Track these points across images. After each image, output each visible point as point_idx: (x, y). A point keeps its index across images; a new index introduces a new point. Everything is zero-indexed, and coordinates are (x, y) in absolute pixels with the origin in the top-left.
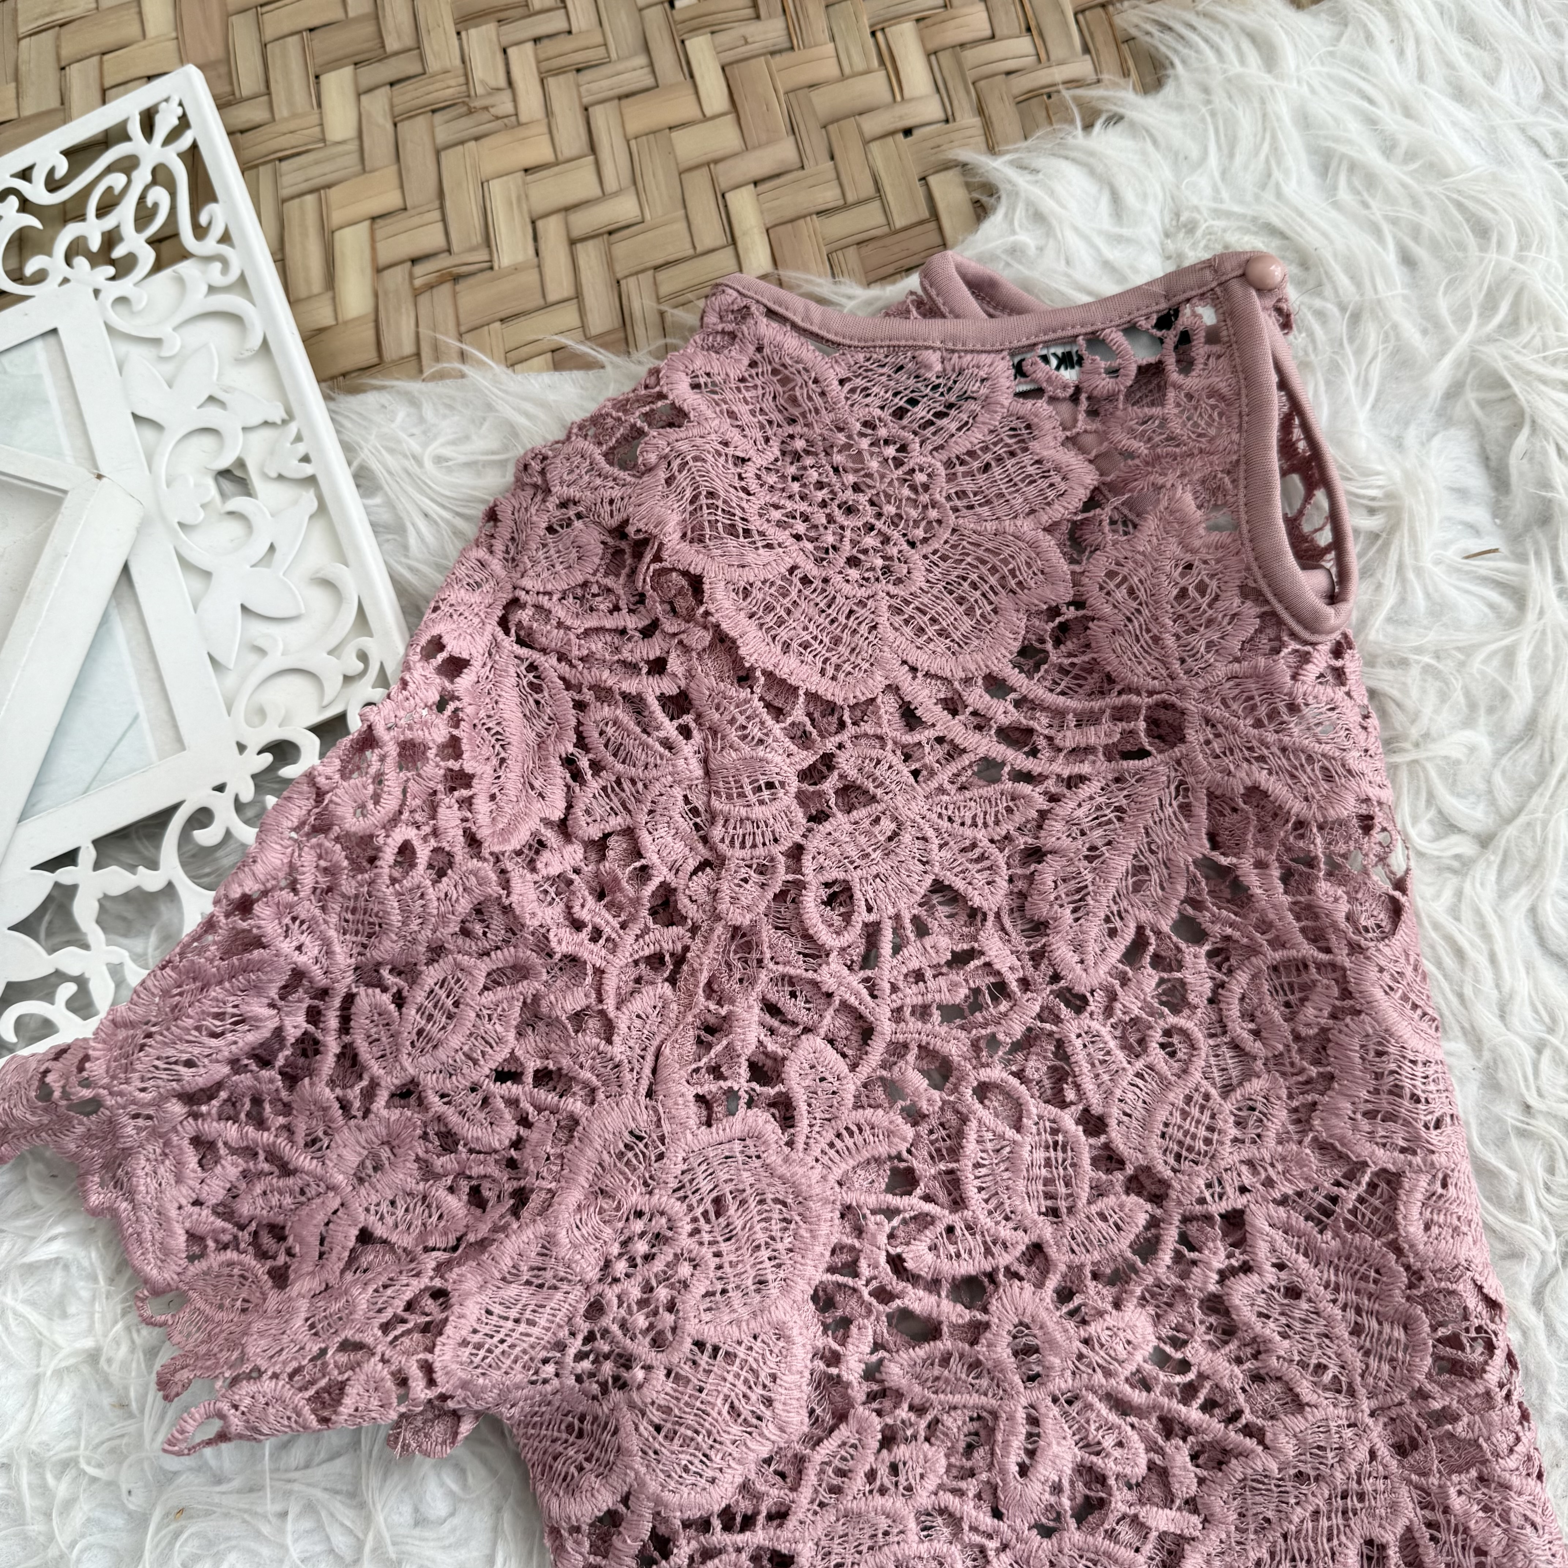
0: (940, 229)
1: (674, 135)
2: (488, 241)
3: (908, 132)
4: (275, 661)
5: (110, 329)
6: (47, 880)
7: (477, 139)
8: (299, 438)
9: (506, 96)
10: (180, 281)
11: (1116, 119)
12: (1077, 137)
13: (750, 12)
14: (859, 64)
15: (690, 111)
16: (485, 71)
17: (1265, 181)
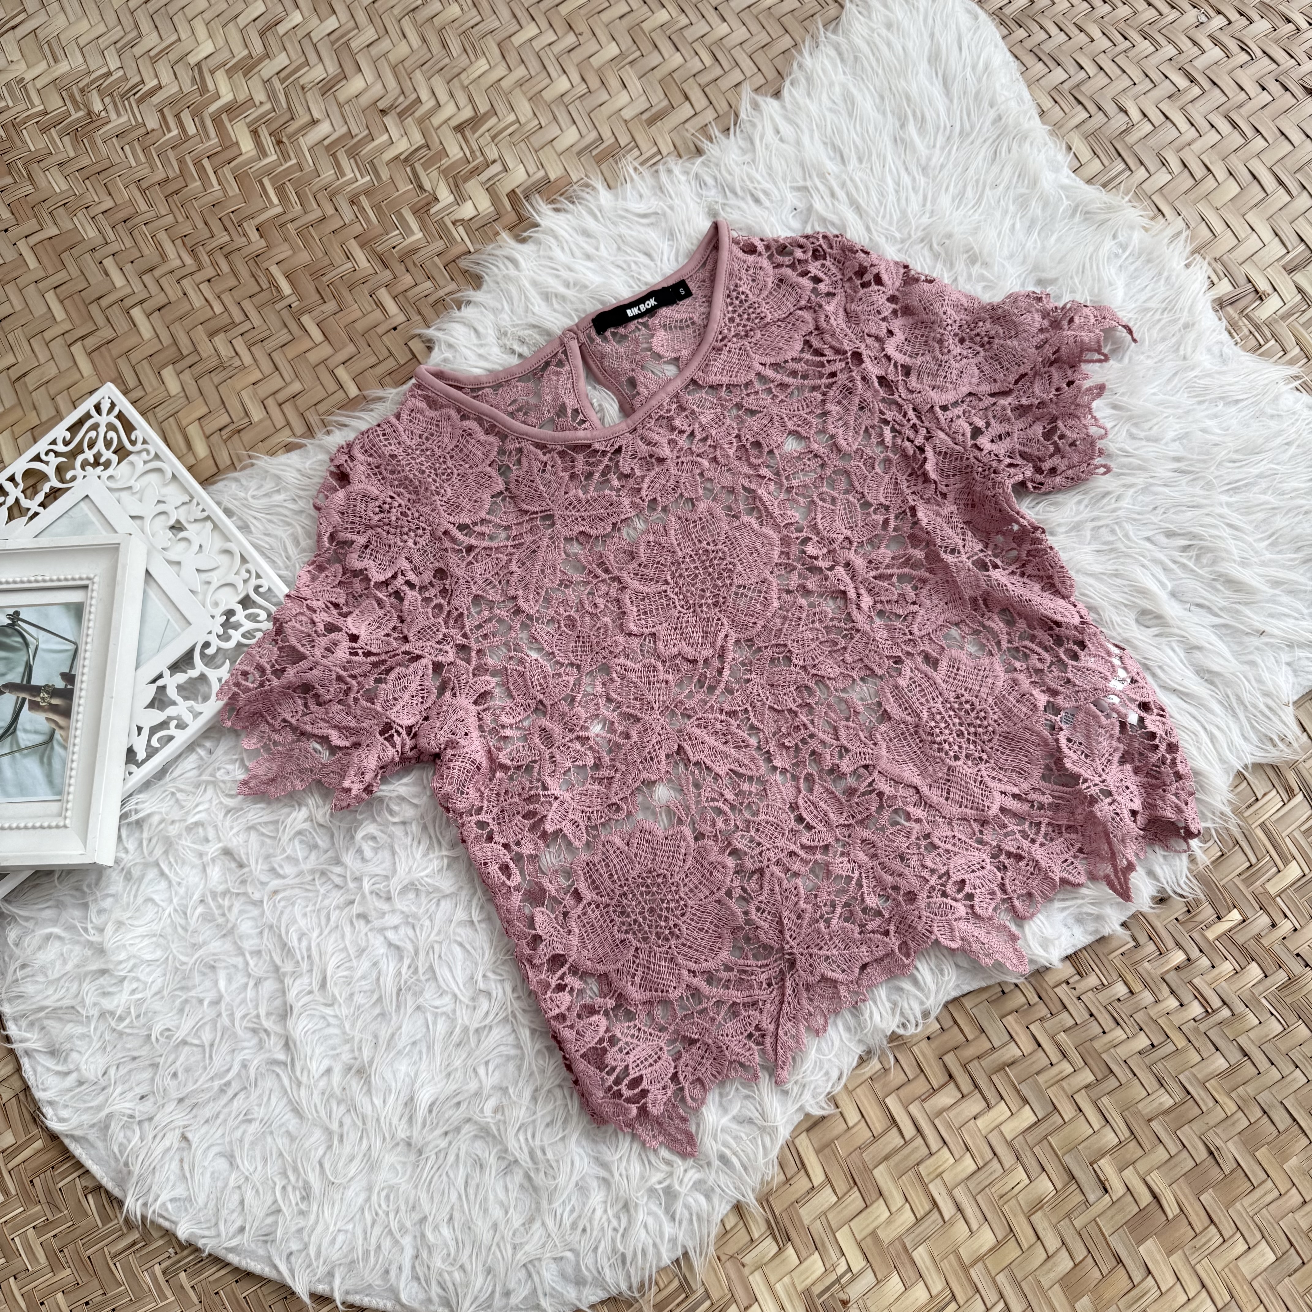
0: (417, 359)
1: (307, 354)
2: (247, 415)
3: (395, 329)
4: (215, 584)
5: (110, 489)
6: (154, 686)
7: (230, 378)
8: (198, 505)
9: (237, 358)
10: (132, 463)
11: (469, 302)
12: (456, 313)
13: (321, 301)
14: (369, 309)
15: (310, 344)
16: (225, 352)
17: (527, 310)
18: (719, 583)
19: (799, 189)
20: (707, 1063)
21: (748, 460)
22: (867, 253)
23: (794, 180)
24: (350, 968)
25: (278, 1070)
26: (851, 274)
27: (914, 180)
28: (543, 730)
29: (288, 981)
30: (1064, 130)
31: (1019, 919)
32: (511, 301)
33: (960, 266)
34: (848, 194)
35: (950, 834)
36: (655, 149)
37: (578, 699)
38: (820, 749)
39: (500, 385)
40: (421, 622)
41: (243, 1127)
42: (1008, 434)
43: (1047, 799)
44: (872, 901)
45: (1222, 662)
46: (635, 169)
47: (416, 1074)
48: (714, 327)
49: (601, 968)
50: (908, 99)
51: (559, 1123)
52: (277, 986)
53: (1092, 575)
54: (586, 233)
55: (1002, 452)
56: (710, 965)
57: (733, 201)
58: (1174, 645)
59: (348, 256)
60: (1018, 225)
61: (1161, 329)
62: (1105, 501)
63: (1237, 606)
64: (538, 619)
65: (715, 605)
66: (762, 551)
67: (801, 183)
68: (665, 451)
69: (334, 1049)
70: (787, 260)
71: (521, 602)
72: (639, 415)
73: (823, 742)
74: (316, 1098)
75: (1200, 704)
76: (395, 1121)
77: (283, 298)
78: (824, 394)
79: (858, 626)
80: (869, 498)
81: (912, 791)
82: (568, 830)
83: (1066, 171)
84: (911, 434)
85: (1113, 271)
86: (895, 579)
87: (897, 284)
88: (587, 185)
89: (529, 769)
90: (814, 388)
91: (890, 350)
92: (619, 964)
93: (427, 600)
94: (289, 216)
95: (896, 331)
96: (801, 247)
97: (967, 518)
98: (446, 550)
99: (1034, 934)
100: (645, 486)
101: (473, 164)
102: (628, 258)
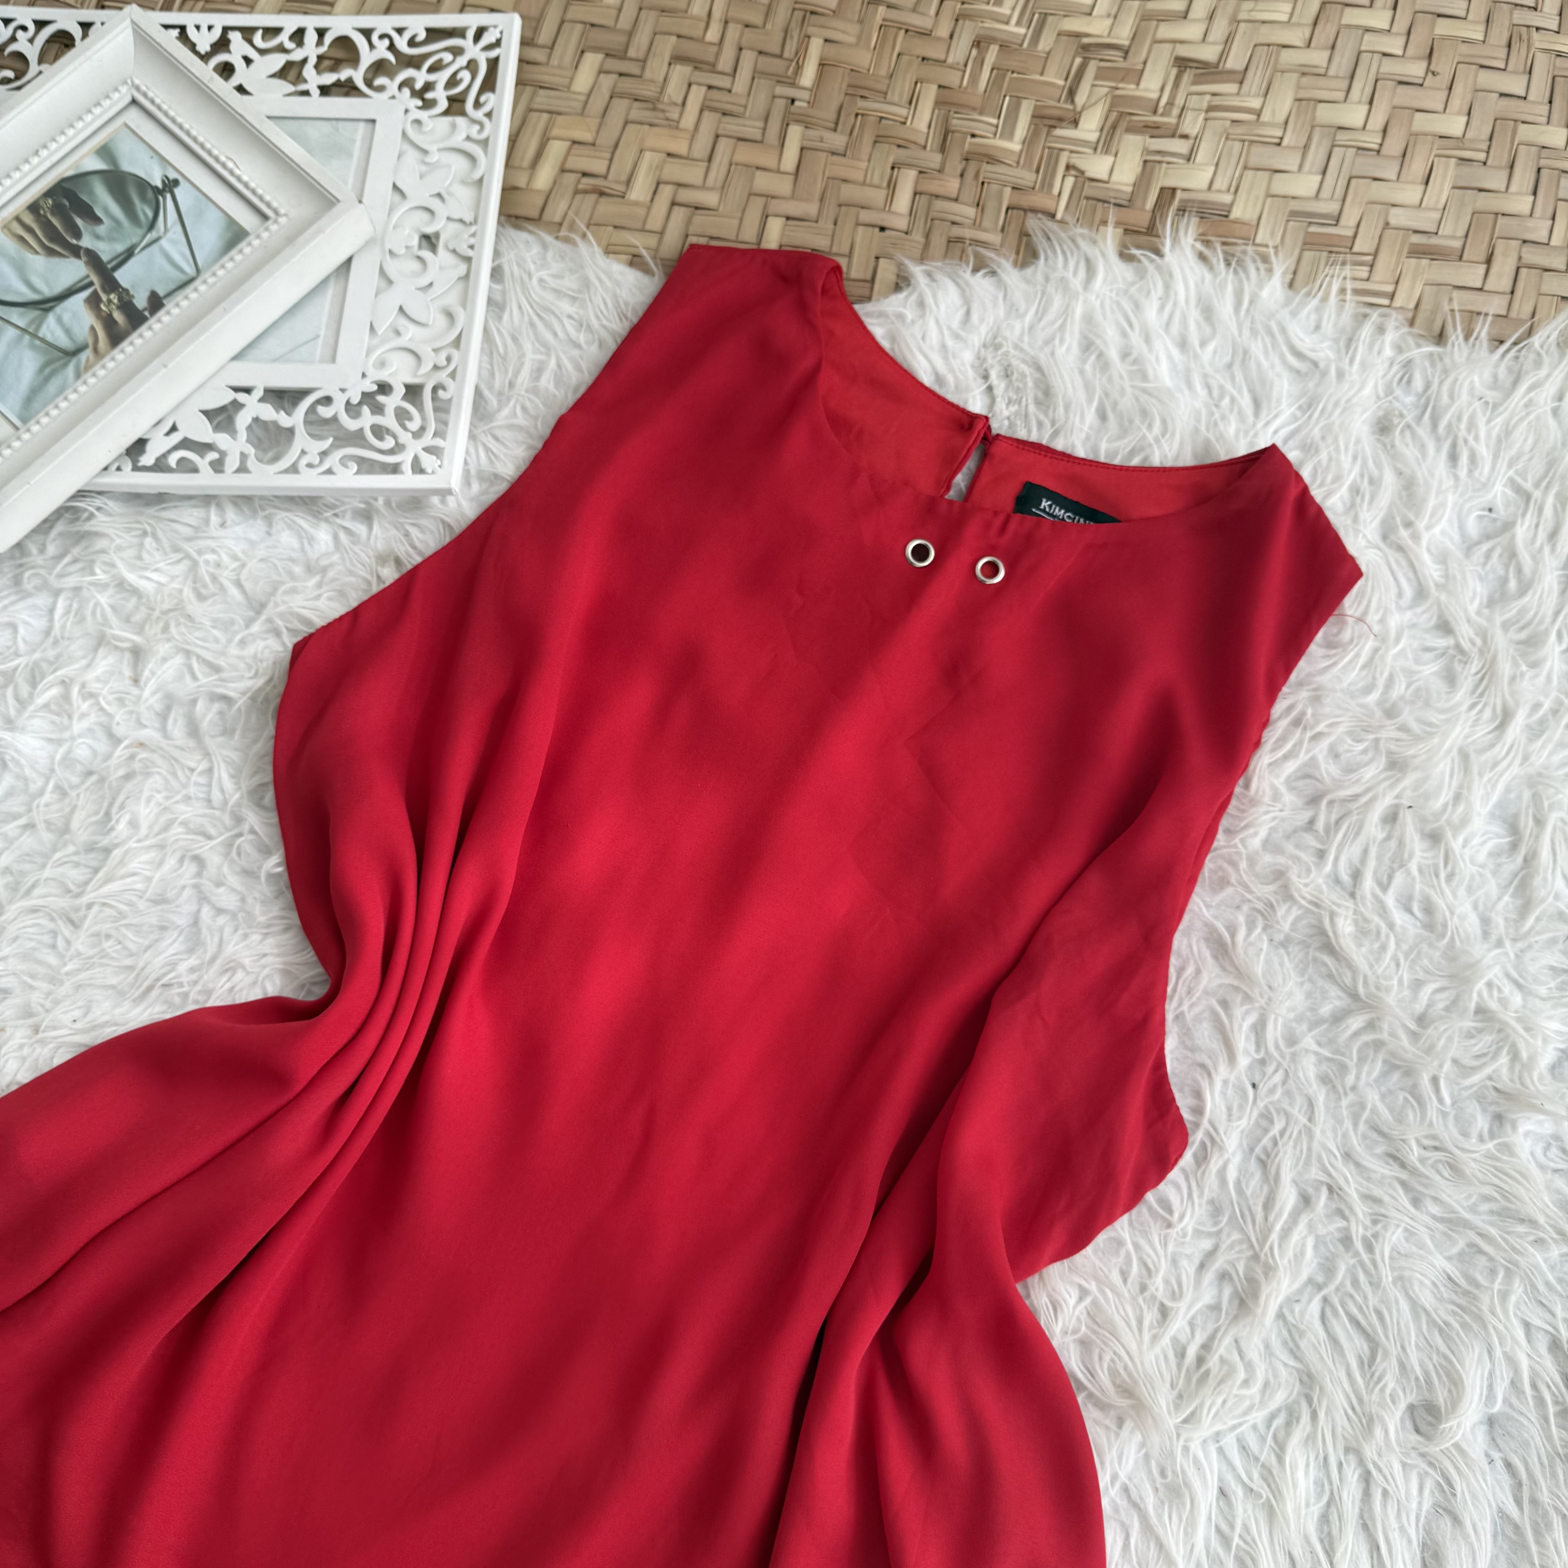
0: (872, 289)
1: (759, 173)
2: (628, 182)
3: (882, 229)
4: (403, 341)
5: (404, 134)
6: (231, 395)
7: (651, 125)
8: (473, 235)
9: (678, 110)
10: (454, 126)
11: (993, 273)
12: (966, 274)
13: (832, 125)
14: (876, 182)
15: (771, 162)
16: (674, 91)
17: (1048, 341)
23: (1523, 474)
32: (1040, 315)
36: (1390, 288)
46: (1343, 291)
54: (1208, 312)
57: (1423, 431)
59: (912, 101)
67: (1528, 486)
77: (793, 85)
88: (1265, 259)
101: (1157, 119)
102: (1229, 387)
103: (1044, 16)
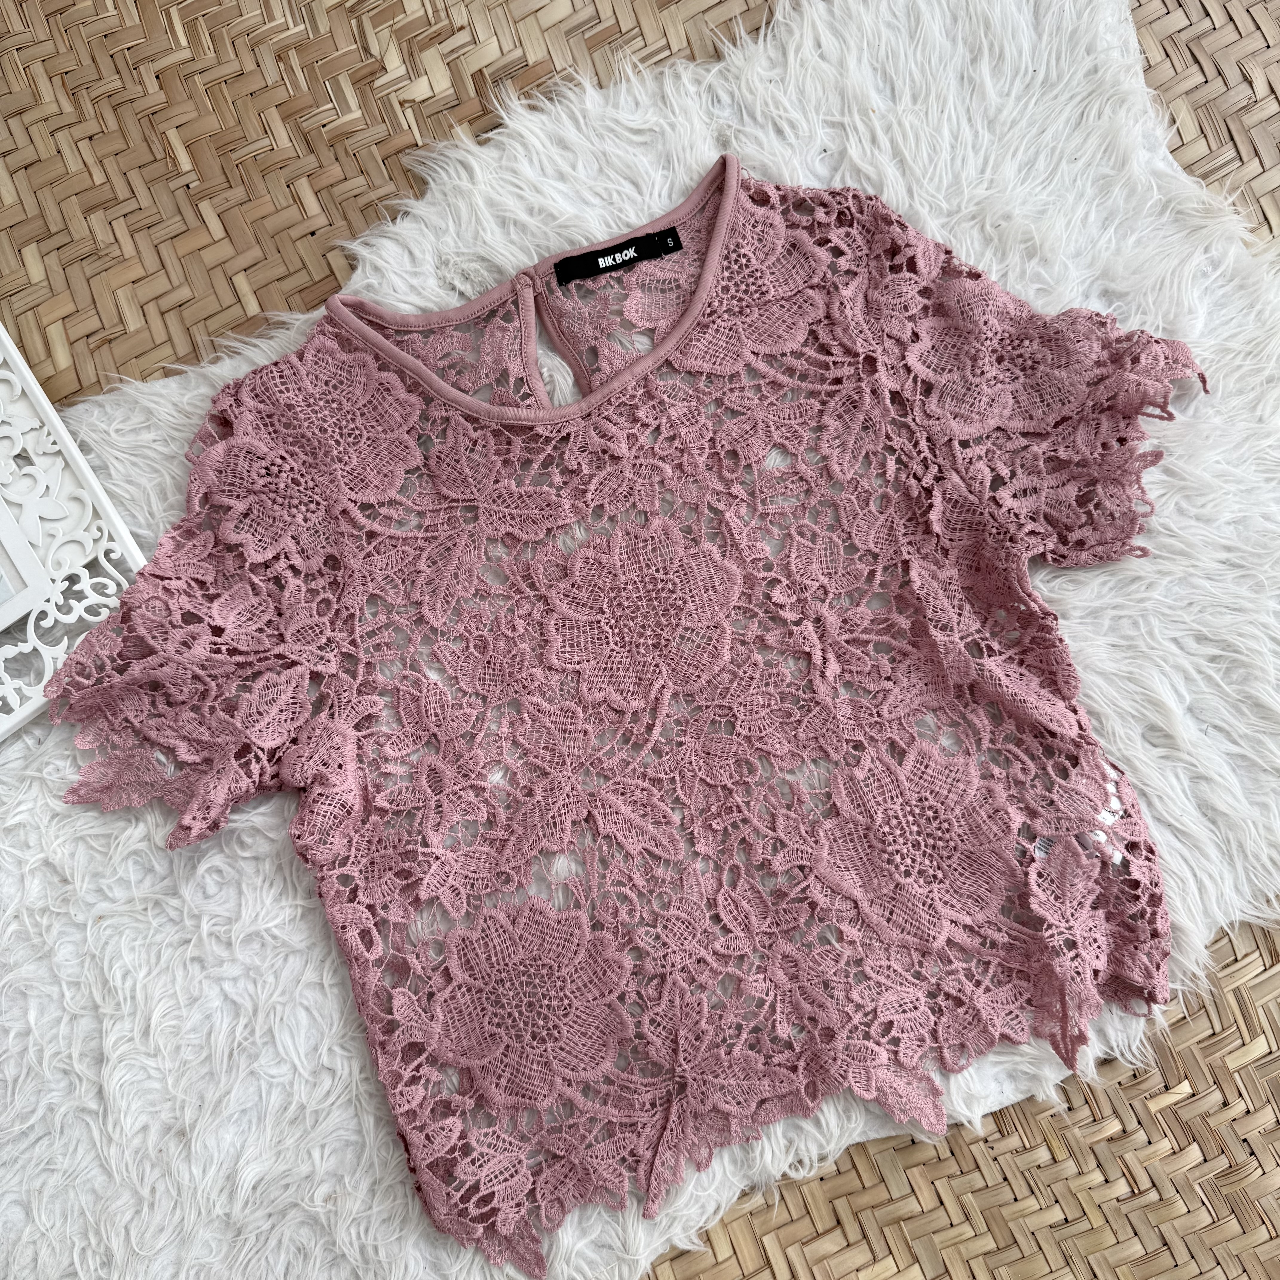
0: (336, 279)
1: (202, 253)
2: (121, 320)
3: (313, 234)
4: (60, 539)
7: (106, 270)
8: (49, 434)
9: (116, 246)
11: (406, 214)
12: (391, 228)
13: (226, 185)
14: (284, 204)
15: (205, 240)
16: (103, 236)
17: (476, 236)
18: (663, 621)
19: (833, 125)
20: (570, 1184)
21: (719, 472)
22: (902, 226)
23: (829, 113)
24: (178, 1017)
25: (88, 1119)
26: (880, 251)
27: (976, 135)
28: (433, 770)
29: (107, 1024)
30: (1171, 94)
31: (946, 1069)
32: (458, 222)
33: (1014, 258)
34: (892, 141)
35: (885, 963)
36: (663, 42)
37: (479, 738)
38: (752, 838)
39: (432, 331)
40: (302, 620)
41: (44, 1176)
42: (1035, 490)
43: (1002, 938)
44: (784, 1031)
45: (1230, 800)
46: (634, 66)
47: (243, 1147)
48: (703, 296)
49: (463, 1061)
50: (987, 26)
51: (397, 1221)
52: (94, 1026)
53: (1101, 674)
54: (563, 144)
55: (1024, 511)
56: (589, 1075)
57: (750, 128)
58: (1180, 772)
59: (266, 130)
60: (1092, 217)
61: (1241, 379)
62: (1134, 587)
63: (1260, 736)
64: (443, 634)
65: (656, 646)
66: (720, 589)
67: (837, 118)
68: (622, 448)
69: (153, 1104)
70: (805, 220)
71: (426, 610)
72: (595, 399)
73: (756, 830)
74: (128, 1156)
75: (1196, 846)
76: (213, 1196)
77: (180, 175)
78: (823, 403)
79: (818, 698)
80: (856, 541)
81: (850, 904)
82: (446, 897)
83: (1164, 151)
84: (918, 469)
85: (1196, 294)
86: (871, 647)
87: (934, 274)
88: (572, 79)
89: (410, 815)
90: (813, 394)
91: (912, 360)
92: (485, 1061)
93: (313, 592)
94: (199, 66)
95: (923, 334)
96: (824, 205)
97: (968, 583)
98: (342, 534)
99: (959, 1088)
100: (592, 487)
101: (434, 28)
102: (611, 186)
103: (309, 6)
